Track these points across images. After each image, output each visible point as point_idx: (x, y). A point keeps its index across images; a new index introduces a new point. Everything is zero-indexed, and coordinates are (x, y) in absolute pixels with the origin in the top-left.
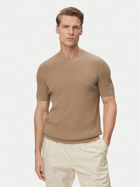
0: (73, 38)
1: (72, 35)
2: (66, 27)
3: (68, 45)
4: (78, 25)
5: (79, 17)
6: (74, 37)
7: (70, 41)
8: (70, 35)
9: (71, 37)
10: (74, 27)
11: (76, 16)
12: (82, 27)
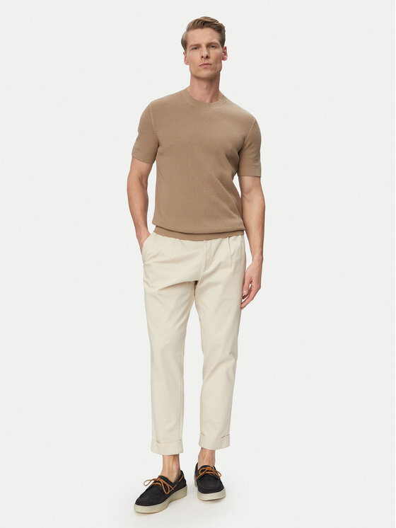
0: (209, 62)
1: (207, 57)
2: (196, 48)
3: (203, 77)
4: (216, 40)
5: (214, 29)
6: (211, 61)
7: (205, 68)
8: (203, 59)
9: (207, 62)
10: (209, 46)
11: (210, 27)
12: (226, 48)
